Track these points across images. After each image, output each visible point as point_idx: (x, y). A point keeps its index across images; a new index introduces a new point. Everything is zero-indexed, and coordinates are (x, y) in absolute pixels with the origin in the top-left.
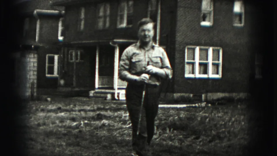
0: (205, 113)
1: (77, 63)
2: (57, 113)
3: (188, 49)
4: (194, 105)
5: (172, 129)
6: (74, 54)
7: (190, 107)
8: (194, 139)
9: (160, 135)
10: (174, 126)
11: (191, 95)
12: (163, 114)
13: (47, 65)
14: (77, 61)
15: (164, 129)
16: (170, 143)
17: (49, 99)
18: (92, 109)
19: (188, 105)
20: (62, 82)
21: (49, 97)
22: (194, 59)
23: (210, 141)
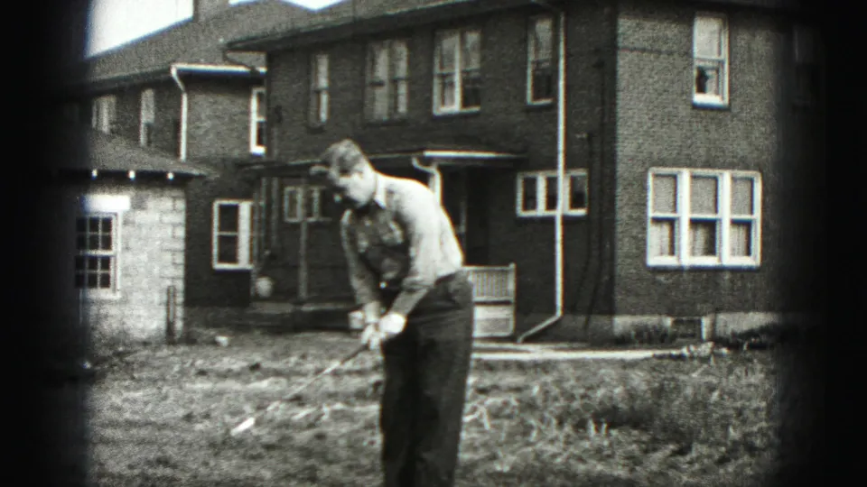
0: (707, 373)
1: (312, 227)
2: (248, 382)
3: (656, 176)
4: (674, 352)
5: (605, 426)
6: (300, 197)
7: (661, 357)
8: (674, 453)
9: (568, 443)
10: (611, 417)
11: (668, 322)
12: (578, 379)
13: (216, 233)
14: (312, 220)
15: (581, 426)
16: (600, 467)
17: (223, 340)
18: (357, 367)
19: (659, 352)
20: (264, 285)
21: (222, 334)
22: (675, 208)
23: (723, 461)
